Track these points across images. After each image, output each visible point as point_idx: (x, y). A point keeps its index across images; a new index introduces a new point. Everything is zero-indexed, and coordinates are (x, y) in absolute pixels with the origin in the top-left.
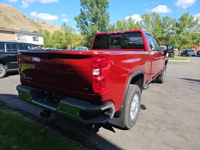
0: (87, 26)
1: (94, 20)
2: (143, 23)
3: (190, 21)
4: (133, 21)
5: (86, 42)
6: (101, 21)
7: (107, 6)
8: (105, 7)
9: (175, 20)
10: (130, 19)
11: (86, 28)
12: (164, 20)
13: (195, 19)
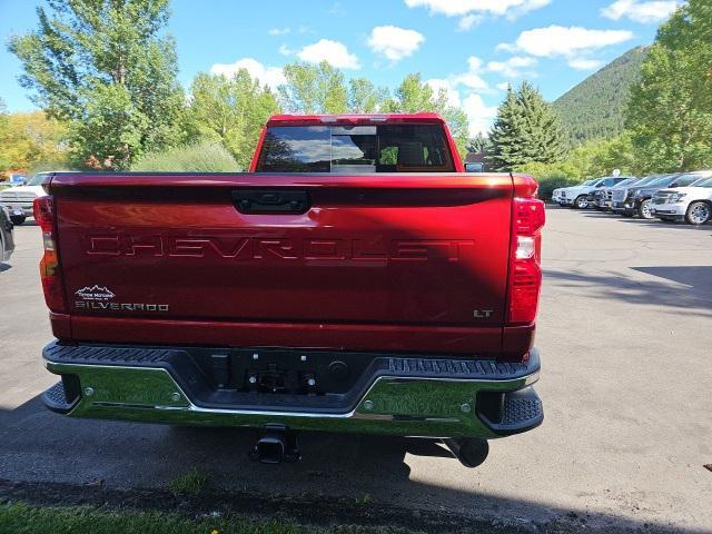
0: (75, 82)
1: (109, 62)
2: (290, 92)
3: (424, 98)
4: (253, 82)
5: (75, 149)
6: (142, 69)
7: (161, 14)
8: (153, 17)
9: (386, 91)
10: (242, 74)
11: (72, 91)
12: (354, 89)
13: (435, 96)
